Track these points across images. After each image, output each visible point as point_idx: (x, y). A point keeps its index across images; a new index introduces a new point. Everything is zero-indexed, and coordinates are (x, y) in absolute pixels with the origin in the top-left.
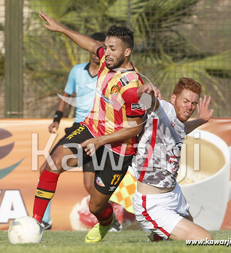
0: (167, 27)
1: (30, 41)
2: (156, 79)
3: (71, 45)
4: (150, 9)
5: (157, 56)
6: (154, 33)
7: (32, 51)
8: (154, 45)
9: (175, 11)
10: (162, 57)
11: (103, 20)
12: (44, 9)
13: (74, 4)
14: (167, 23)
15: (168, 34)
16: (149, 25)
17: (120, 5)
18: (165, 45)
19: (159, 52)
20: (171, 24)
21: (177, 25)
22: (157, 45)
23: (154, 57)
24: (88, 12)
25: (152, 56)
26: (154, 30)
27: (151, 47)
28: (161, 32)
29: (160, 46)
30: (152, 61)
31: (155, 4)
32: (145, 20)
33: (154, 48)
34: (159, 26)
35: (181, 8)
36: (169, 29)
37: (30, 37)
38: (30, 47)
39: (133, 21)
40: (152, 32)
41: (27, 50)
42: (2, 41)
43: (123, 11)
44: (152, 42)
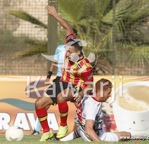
0: (134, 28)
1: (61, 34)
2: (128, 55)
3: (83, 37)
4: (125, 18)
5: (128, 43)
6: (127, 31)
7: (62, 39)
9: (138, 19)
10: (131, 44)
11: (100, 24)
12: (69, 17)
13: (85, 15)
14: (134, 26)
15: (134, 31)
16: (125, 27)
17: (109, 16)
18: (133, 37)
19: (129, 41)
20: (136, 26)
21: (139, 27)
22: (128, 37)
23: (127, 44)
24: (92, 19)
25: (126, 43)
26: (127, 29)
27: (125, 38)
28: (131, 30)
29: (130, 38)
30: (126, 46)
31: (128, 16)
32: (123, 24)
33: (127, 39)
34: (130, 28)
35: (141, 18)
36: (135, 29)
37: (61, 32)
38: (61, 37)
39: (116, 24)
40: (126, 30)
41: (60, 39)
42: (46, 34)
43: (111, 19)
44: (126, 35)
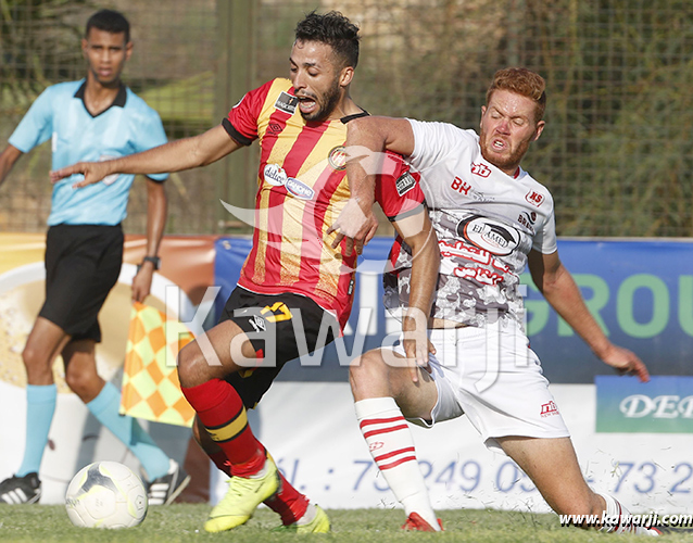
0: (53, 17)
5: (26, 84)
6: (21, 31)
8: (21, 59)
10: (39, 87)
14: (54, 7)
15: (53, 33)
16: (11, 12)
18: (48, 59)
19: (32, 76)
20: (64, 9)
21: (76, 12)
22: (28, 59)
23: (20, 86)
25: (15, 83)
26: (22, 23)
27: (13, 64)
28: (38, 28)
29: (35, 62)
30: (16, 98)
33: (20, 66)
34: (35, 15)
36: (57, 22)
40: (18, 27)
44: (16, 51)
